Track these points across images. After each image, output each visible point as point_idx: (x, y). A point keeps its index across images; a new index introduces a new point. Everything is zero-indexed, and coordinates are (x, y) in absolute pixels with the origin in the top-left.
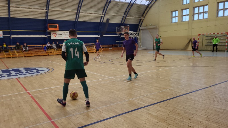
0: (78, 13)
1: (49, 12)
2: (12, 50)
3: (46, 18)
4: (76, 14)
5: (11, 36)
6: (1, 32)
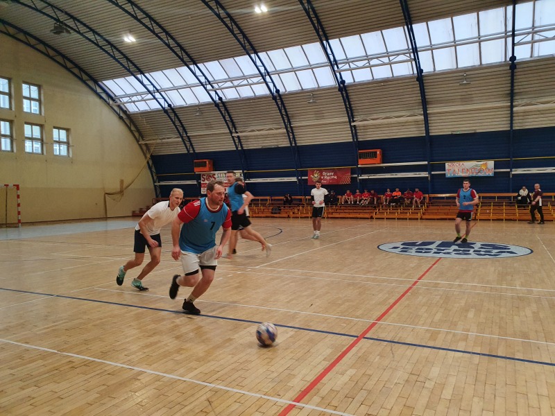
2: (510, 204)
5: (511, 171)
6: (491, 163)
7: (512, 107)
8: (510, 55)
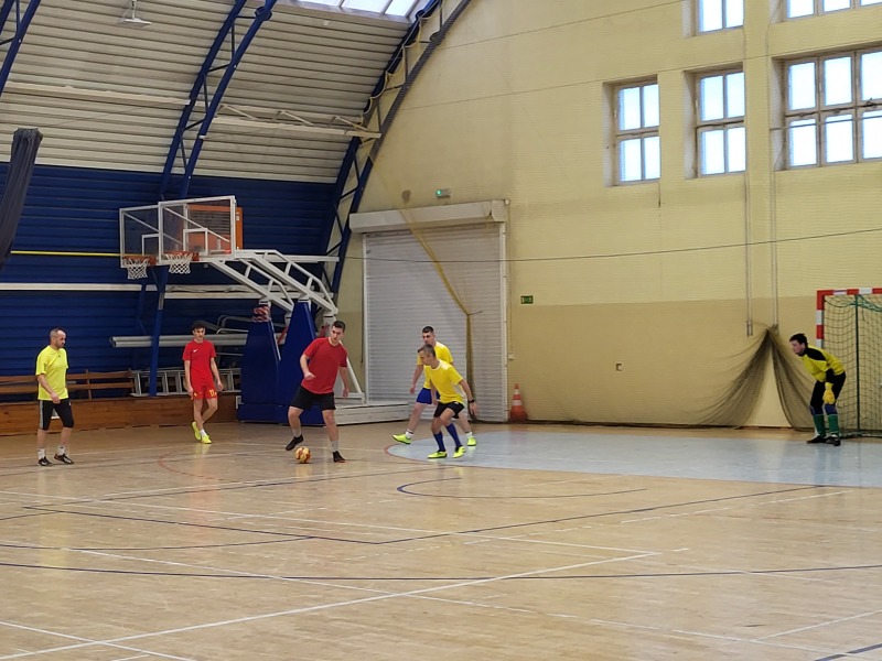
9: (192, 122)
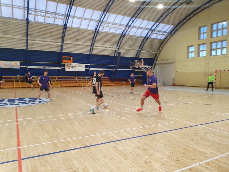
0: (92, 47)
1: (64, 45)
3: (61, 51)
4: (90, 47)
5: (27, 67)
6: (18, 63)
7: (27, 40)
8: (26, 17)
9: (139, 52)
